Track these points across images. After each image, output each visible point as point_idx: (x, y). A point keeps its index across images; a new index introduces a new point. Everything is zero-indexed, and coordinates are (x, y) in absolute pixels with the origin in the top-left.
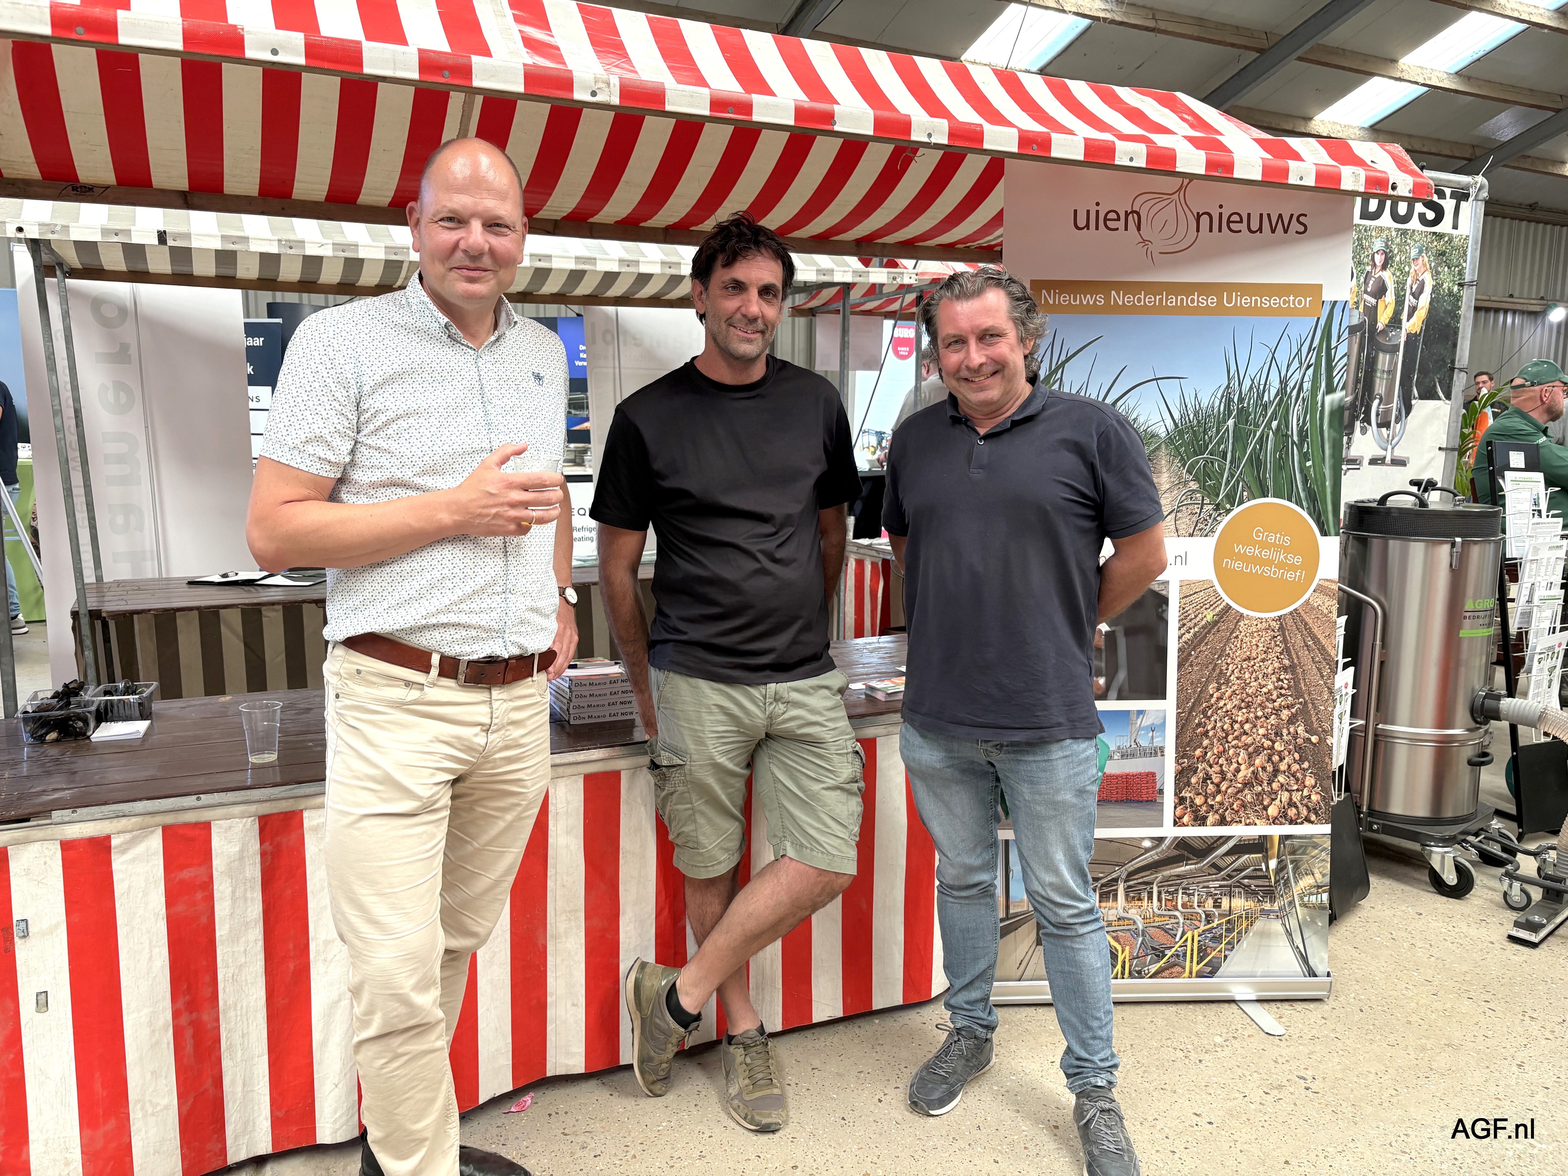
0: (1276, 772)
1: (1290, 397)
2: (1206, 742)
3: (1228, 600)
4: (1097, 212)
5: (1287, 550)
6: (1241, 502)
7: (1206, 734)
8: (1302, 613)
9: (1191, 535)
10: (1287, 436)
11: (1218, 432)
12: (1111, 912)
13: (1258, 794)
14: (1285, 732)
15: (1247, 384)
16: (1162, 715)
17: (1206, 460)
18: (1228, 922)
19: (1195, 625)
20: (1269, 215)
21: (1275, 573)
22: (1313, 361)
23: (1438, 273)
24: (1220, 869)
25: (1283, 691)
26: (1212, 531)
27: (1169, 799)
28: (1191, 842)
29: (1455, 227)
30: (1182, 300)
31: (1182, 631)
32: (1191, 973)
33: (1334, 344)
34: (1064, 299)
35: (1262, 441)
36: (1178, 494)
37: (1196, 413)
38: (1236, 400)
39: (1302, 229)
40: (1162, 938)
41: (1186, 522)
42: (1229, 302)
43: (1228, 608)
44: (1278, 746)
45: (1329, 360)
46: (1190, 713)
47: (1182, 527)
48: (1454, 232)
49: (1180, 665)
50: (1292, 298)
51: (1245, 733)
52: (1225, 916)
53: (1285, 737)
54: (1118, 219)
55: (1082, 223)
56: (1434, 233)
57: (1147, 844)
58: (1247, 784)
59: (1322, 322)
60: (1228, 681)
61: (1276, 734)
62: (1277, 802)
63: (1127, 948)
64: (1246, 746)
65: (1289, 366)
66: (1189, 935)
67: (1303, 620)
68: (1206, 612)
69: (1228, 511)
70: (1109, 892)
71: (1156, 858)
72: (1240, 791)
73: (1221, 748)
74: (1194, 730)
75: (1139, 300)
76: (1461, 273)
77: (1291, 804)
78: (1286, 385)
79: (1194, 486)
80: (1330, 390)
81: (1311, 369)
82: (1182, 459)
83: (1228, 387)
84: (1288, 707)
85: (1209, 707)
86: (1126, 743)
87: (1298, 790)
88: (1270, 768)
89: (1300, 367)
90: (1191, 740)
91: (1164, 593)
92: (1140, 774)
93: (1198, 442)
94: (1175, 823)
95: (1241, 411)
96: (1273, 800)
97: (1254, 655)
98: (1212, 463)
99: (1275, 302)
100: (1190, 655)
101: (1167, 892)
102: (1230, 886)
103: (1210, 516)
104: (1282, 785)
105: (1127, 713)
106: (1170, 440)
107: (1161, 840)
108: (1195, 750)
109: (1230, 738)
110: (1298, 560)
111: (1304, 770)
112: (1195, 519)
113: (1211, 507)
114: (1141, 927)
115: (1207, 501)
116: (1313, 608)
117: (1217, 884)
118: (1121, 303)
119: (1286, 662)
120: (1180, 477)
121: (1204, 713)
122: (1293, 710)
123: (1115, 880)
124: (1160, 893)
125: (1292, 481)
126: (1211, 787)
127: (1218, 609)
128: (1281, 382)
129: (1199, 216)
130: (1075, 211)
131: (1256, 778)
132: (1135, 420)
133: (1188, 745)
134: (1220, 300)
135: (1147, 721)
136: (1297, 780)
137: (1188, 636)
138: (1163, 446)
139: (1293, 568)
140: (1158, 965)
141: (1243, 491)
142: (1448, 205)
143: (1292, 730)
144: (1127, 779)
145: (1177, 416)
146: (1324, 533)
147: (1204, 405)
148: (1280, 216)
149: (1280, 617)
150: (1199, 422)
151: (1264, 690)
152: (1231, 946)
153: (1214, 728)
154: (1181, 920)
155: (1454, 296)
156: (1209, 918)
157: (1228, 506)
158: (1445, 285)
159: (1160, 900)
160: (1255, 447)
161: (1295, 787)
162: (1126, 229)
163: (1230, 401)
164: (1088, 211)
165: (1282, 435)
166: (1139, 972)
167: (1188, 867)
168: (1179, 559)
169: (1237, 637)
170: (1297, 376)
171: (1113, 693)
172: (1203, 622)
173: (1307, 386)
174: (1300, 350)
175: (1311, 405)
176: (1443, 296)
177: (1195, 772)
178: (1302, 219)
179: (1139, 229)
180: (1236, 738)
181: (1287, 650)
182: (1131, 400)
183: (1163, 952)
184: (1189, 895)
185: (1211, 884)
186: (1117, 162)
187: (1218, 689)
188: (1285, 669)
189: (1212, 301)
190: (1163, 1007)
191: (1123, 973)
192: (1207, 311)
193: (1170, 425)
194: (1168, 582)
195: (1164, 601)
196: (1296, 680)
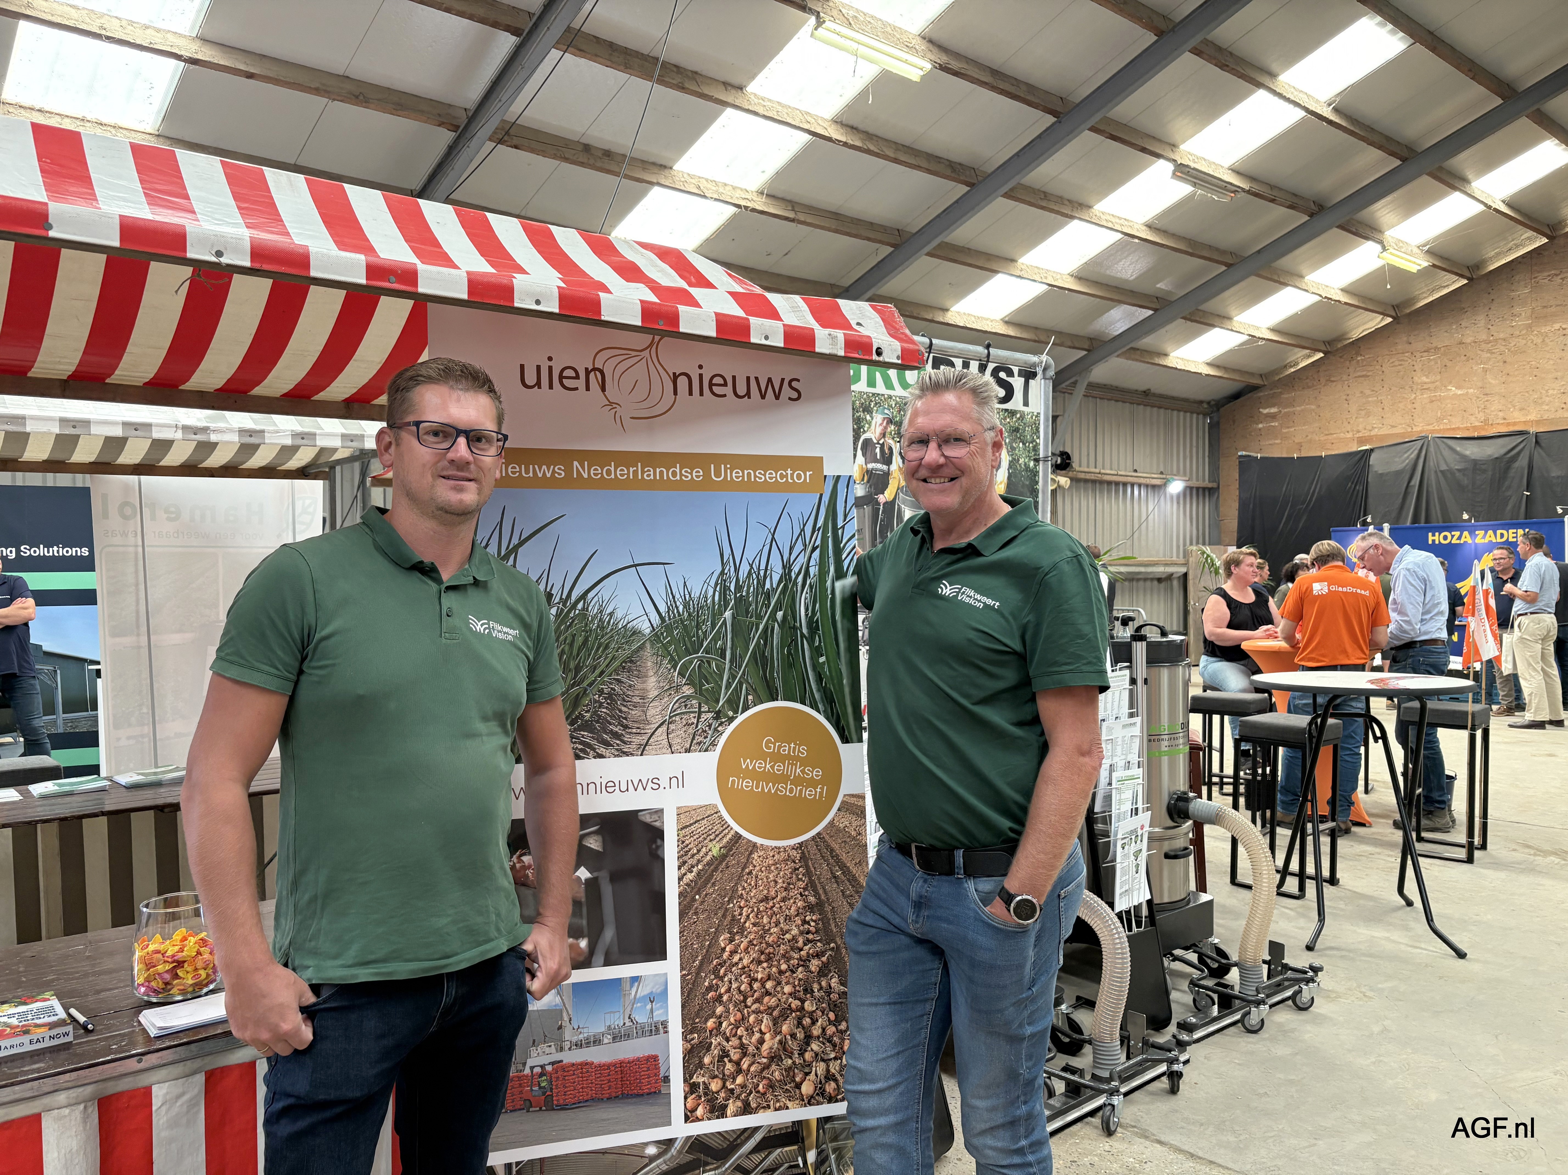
0: (808, 1038)
1: (795, 583)
2: (719, 1010)
3: (737, 828)
4: (550, 368)
5: (804, 762)
6: (746, 708)
7: (719, 999)
8: (827, 838)
9: (688, 751)
10: (795, 628)
11: (713, 625)
13: (789, 1069)
14: (816, 987)
15: (744, 569)
16: (663, 979)
17: (700, 659)
19: (699, 861)
20: (757, 379)
21: (791, 791)
22: (818, 542)
25: (810, 936)
26: (713, 744)
27: (677, 1088)
28: (708, 1141)
29: (1026, 404)
30: (661, 473)
31: (683, 871)
33: (840, 524)
34: (513, 470)
35: (766, 634)
36: (670, 702)
37: (686, 605)
38: (732, 588)
39: (795, 395)
41: (680, 735)
42: (718, 475)
43: (738, 837)
44: (809, 1006)
45: (837, 541)
46: (698, 974)
47: (676, 742)
48: (1025, 409)
49: (682, 915)
50: (789, 472)
51: (768, 993)
53: (816, 994)
55: (531, 379)
57: (652, 1151)
58: (774, 1058)
59: (826, 499)
60: (742, 930)
61: (806, 991)
62: (812, 1076)
64: (770, 1010)
65: (791, 549)
67: (828, 846)
68: (710, 845)
69: (731, 720)
71: (664, 1167)
72: (767, 1067)
73: (739, 1015)
74: (704, 995)
75: (609, 472)
76: (1036, 449)
77: (829, 1077)
78: (790, 571)
79: (688, 691)
80: (840, 574)
81: (817, 552)
82: (672, 659)
83: (722, 573)
84: (818, 955)
85: (721, 965)
86: (617, 1020)
87: (835, 1058)
88: (800, 1035)
89: (805, 549)
90: (701, 1009)
91: (657, 824)
92: (638, 1059)
93: (690, 638)
94: (687, 1119)
95: (739, 601)
96: (807, 1074)
97: (773, 893)
98: (709, 662)
99: (771, 476)
100: (693, 899)
103: (710, 726)
104: (817, 1055)
105: (619, 981)
106: (656, 636)
107: (669, 1143)
108: (706, 1020)
109: (749, 1001)
110: (817, 773)
112: (691, 730)
113: (710, 715)
115: (705, 708)
116: (839, 830)
118: (586, 476)
119: (812, 899)
120: (671, 681)
121: (715, 972)
122: (824, 959)
125: (804, 680)
126: (729, 1066)
127: (725, 840)
128: (784, 567)
130: (522, 366)
131: (785, 1049)
132: (611, 614)
133: (697, 1015)
134: (707, 473)
135: (643, 990)
136: (834, 1045)
137: (690, 876)
138: (648, 645)
139: (812, 783)
141: (747, 694)
142: (1017, 382)
143: (824, 983)
144: (622, 1068)
145: (663, 608)
146: (845, 740)
147: (696, 594)
148: (770, 380)
149: (801, 844)
150: (690, 615)
151: (788, 936)
153: (729, 990)
155: (1031, 471)
157: (731, 713)
160: (758, 642)
161: (832, 1055)
162: (588, 389)
163: (725, 589)
164: (539, 367)
165: (789, 626)
168: (674, 781)
169: (750, 873)
170: (802, 559)
171: (599, 957)
172: (708, 858)
173: (813, 570)
174: (803, 530)
175: (820, 592)
177: (708, 1049)
178: (794, 384)
179: (603, 389)
180: (758, 1001)
181: (812, 885)
182: (605, 590)
187: (731, 940)
188: (810, 908)
189: (697, 474)
192: (692, 486)
193: (656, 620)
194: (662, 811)
195: (658, 834)
196: (825, 920)
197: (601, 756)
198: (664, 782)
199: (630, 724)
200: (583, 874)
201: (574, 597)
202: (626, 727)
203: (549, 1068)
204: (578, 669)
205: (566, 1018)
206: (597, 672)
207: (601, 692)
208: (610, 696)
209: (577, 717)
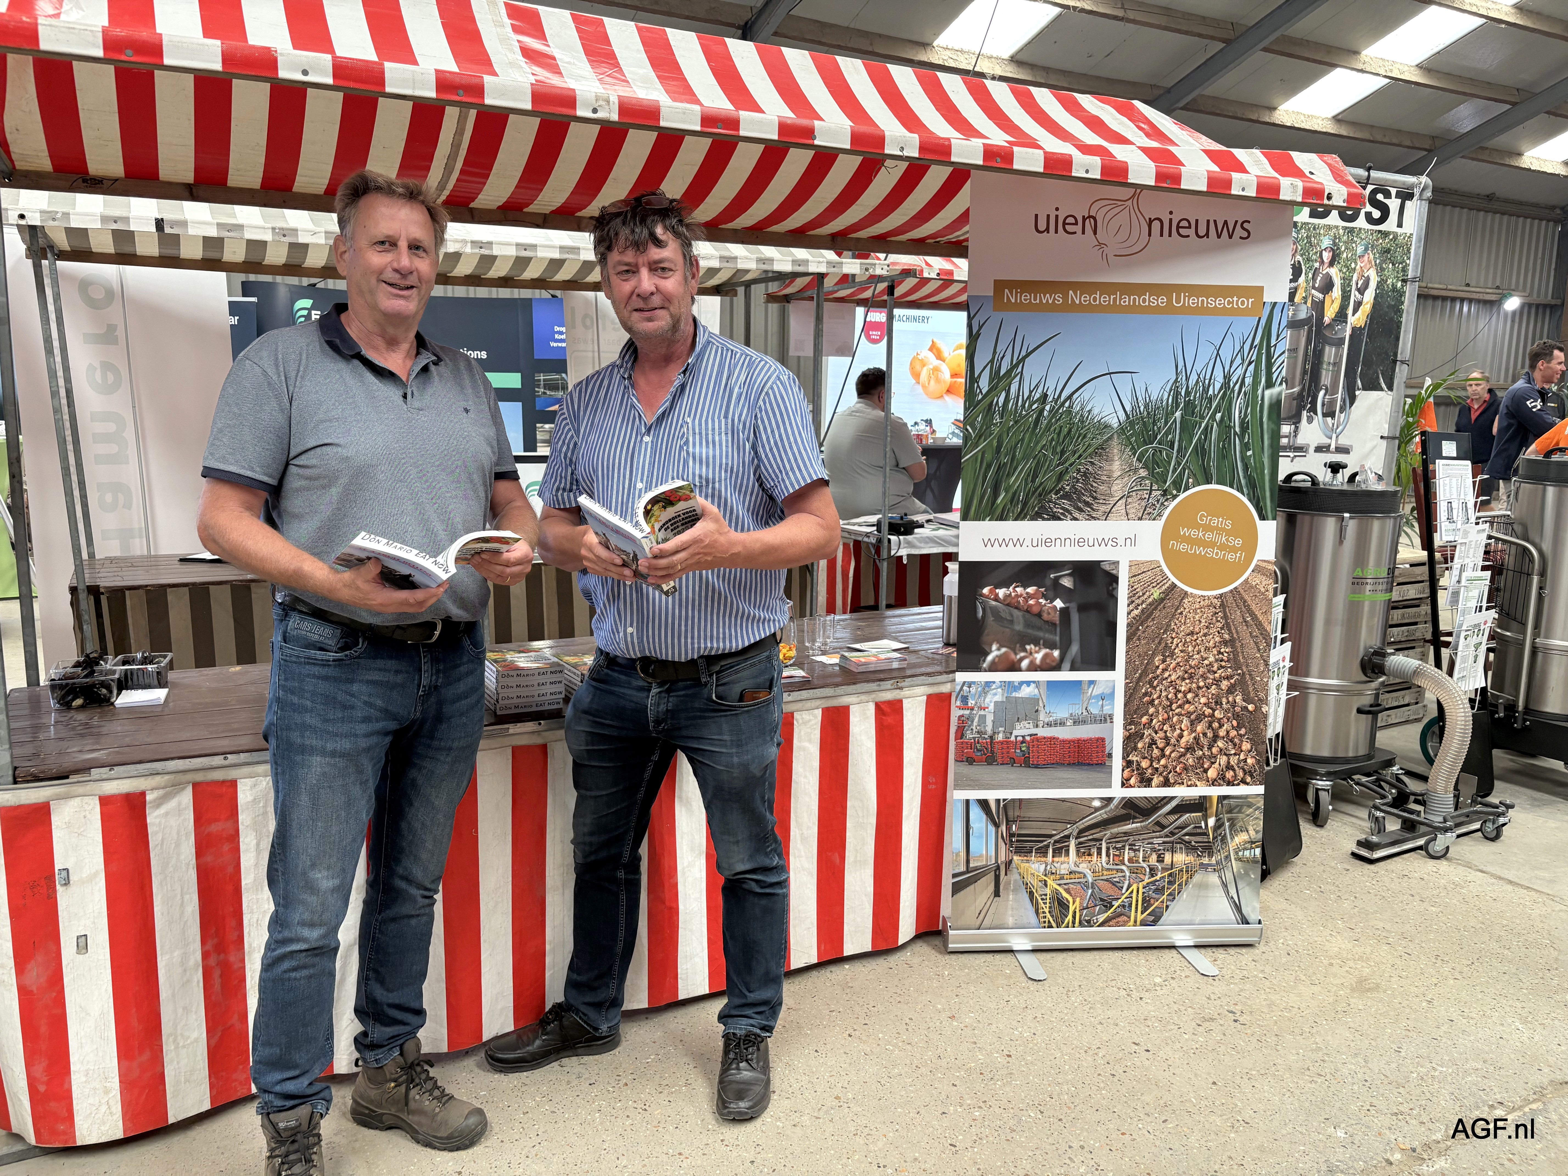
0: (1216, 737)
1: (1233, 391)
2: (1152, 710)
3: (1173, 579)
4: (1057, 216)
5: (1229, 533)
6: (1187, 488)
7: (1152, 702)
8: (1242, 591)
9: (1140, 519)
10: (1229, 427)
11: (1166, 423)
12: (1063, 866)
13: (1199, 759)
14: (1224, 701)
15: (1193, 378)
16: (1112, 684)
17: (1154, 449)
18: (1170, 875)
19: (1143, 602)
20: (1215, 221)
21: (1217, 554)
22: (1254, 358)
23: (1382, 269)
24: (1163, 827)
25: (1223, 664)
26: (1160, 515)
27: (1117, 762)
28: (1137, 802)
29: (1400, 225)
30: (1134, 299)
31: (1131, 607)
32: (1135, 922)
33: (1273, 342)
34: (1025, 298)
35: (1207, 431)
36: (1130, 480)
37: (1146, 406)
38: (1183, 394)
39: (1245, 234)
40: (1109, 890)
41: (1135, 506)
42: (1178, 301)
43: (1174, 586)
44: (1218, 714)
45: (1269, 357)
46: (1137, 683)
47: (1131, 511)
48: (1399, 230)
49: (1129, 639)
50: (1235, 299)
51: (1188, 702)
52: (1167, 870)
53: (1224, 706)
54: (1076, 223)
55: (1042, 226)
56: (1380, 231)
57: (1097, 804)
58: (1189, 749)
59: (1263, 322)
60: (1172, 654)
61: (1216, 703)
62: (1216, 765)
63: (1078, 900)
64: (1189, 714)
65: (1232, 362)
66: (1134, 887)
67: (1242, 598)
68: (1153, 590)
69: (1175, 497)
70: (1062, 848)
71: (1105, 816)
72: (1183, 755)
73: (1166, 716)
74: (1141, 698)
75: (1095, 299)
76: (1404, 270)
77: (1229, 767)
78: (1229, 380)
79: (1143, 473)
80: (1270, 384)
81: (1252, 366)
82: (1133, 448)
83: (1176, 381)
84: (1228, 678)
85: (1155, 678)
86: (1078, 710)
87: (1235, 754)
88: (1210, 734)
89: (1242, 363)
90: (1138, 708)
91: (1114, 572)
92: (1091, 739)
93: (1148, 432)
94: (1123, 785)
95: (1187, 403)
96: (1213, 763)
97: (1197, 630)
98: (1160, 452)
99: (1220, 302)
100: (1138, 629)
101: (1115, 848)
102: (1172, 842)
103: (1158, 501)
104: (1221, 750)
105: (1079, 683)
106: (1122, 430)
107: (1109, 800)
108: (1142, 717)
109: (1174, 706)
110: (1238, 542)
111: (1241, 735)
112: (1144, 504)
113: (1159, 492)
114: (1090, 880)
115: (1155, 487)
116: (1252, 587)
117: (1160, 840)
118: (1077, 302)
119: (1227, 636)
120: (1131, 465)
121: (1150, 683)
122: (1232, 681)
123: (1068, 837)
124: (1108, 849)
125: (1233, 469)
126: (1156, 751)
127: (1164, 588)
128: (1225, 377)
129: (1151, 222)
130: (1036, 216)
131: (1198, 743)
132: (1090, 411)
134: (1170, 300)
135: (1097, 691)
136: (1235, 745)
137: (1136, 612)
138: (1115, 436)
139: (1234, 549)
140: (1106, 915)
141: (1189, 478)
142: (1394, 204)
143: (1231, 699)
144: (1079, 744)
145: (1128, 408)
146: (1263, 517)
147: (1154, 397)
148: (1226, 222)
149: (1221, 595)
150: (1148, 413)
151: (1206, 662)
152: (1172, 897)
153: (1159, 697)
154: (1128, 874)
155: (1398, 291)
156: (1153, 871)
157: (1175, 492)
158: (1389, 281)
159: (1108, 855)
160: (1200, 437)
161: (1233, 752)
162: (1083, 233)
163: (1177, 394)
164: (1048, 216)
165: (1225, 426)
166: (1088, 922)
167: (1134, 825)
168: (1129, 541)
169: (1181, 613)
170: (1240, 372)
171: (1067, 664)
172: (1151, 600)
173: (1248, 381)
174: (1242, 347)
175: (1252, 399)
176: (1387, 292)
177: (1142, 737)
178: (1246, 225)
179: (1095, 233)
180: (1180, 706)
181: (1227, 626)
182: (1086, 393)
183: (1110, 903)
184: (1135, 851)
185: (1156, 841)
186: (1074, 174)
187: (1164, 661)
188: (1225, 643)
189: (1162, 301)
190: (1110, 953)
191: (1074, 923)
192: (1157, 310)
193: (1122, 417)
194: (1118, 562)
195: (1114, 579)
196: (1235, 653)
197: (1076, 519)
198: (1121, 541)
199: (1099, 496)
200: (1059, 604)
201: (1063, 398)
202: (1095, 498)
203: (1028, 738)
204: (1063, 452)
205: (1041, 705)
206: (1077, 455)
207: (1079, 471)
208: (1085, 474)
209: (1060, 489)
